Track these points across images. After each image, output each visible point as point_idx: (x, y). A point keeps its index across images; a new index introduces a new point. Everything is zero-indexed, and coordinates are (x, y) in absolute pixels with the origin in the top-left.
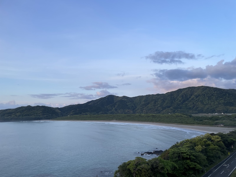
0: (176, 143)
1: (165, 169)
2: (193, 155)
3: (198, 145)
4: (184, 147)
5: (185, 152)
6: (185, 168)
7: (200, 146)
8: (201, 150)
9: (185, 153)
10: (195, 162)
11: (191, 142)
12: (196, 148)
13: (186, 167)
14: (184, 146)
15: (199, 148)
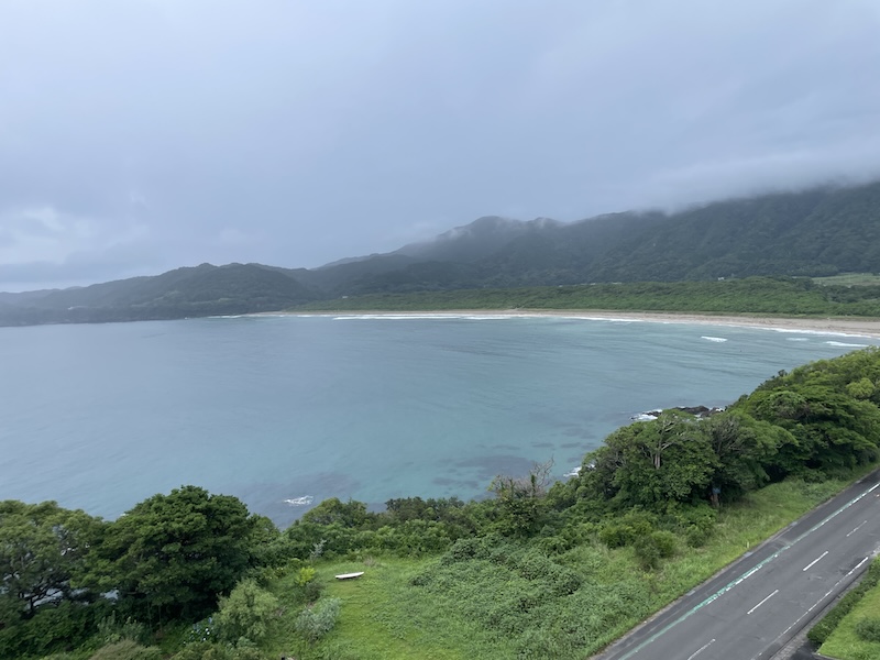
0: (777, 375)
1: (759, 445)
2: (847, 408)
3: (857, 378)
4: (809, 385)
5: (817, 397)
6: (816, 446)
7: (866, 381)
8: (869, 392)
9: (817, 400)
10: (851, 428)
11: (833, 370)
12: (854, 387)
13: (820, 443)
14: (812, 382)
15: (864, 385)
